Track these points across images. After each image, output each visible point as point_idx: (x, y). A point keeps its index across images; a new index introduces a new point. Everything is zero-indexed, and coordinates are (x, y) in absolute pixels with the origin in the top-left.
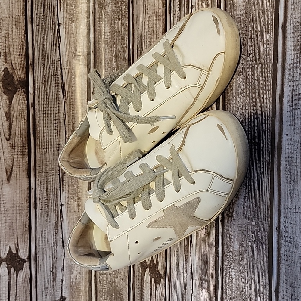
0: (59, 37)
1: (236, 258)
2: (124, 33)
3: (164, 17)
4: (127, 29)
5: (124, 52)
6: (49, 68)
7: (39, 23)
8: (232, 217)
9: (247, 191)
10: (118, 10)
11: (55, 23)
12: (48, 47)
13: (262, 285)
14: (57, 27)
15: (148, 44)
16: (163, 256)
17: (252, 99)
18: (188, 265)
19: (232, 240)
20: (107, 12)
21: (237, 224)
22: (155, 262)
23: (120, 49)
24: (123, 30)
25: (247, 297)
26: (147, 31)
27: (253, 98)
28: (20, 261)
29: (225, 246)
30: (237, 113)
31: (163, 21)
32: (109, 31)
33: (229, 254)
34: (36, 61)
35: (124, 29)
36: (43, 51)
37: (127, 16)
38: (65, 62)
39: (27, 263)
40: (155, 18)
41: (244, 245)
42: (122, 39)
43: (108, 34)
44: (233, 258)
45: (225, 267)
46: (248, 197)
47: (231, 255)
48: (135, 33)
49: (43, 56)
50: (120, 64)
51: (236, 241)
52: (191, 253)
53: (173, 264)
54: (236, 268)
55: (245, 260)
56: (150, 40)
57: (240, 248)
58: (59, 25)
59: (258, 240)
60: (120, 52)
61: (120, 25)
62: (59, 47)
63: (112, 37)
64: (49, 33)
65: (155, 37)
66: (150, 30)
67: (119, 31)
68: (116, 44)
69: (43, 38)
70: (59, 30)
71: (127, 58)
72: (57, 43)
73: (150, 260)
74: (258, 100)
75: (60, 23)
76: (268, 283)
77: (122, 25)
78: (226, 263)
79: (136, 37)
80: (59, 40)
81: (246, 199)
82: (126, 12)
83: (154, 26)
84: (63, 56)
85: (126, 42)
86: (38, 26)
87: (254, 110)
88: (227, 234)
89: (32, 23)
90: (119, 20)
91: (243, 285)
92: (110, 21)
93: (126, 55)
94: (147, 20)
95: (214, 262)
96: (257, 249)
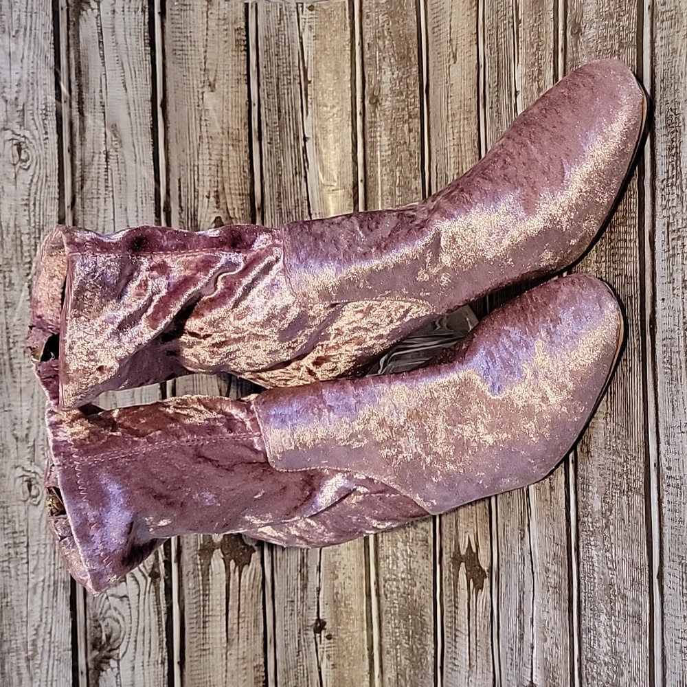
0: (306, 160)
1: (598, 525)
2: (415, 146)
3: (475, 113)
4: (418, 137)
5: (415, 178)
6: (289, 213)
7: (271, 139)
8: (588, 452)
9: (609, 405)
10: (403, 106)
11: (298, 138)
12: (288, 178)
13: (637, 569)
14: (302, 143)
15: (452, 160)
16: (486, 537)
17: (610, 244)
18: (524, 549)
19: (590, 494)
20: (385, 110)
21: (596, 464)
22: (474, 550)
23: (407, 173)
24: (412, 141)
25: (616, 593)
26: (451, 138)
27: (612, 242)
28: (244, 549)
29: (581, 505)
30: (589, 269)
31: (474, 120)
32: (387, 143)
33: (586, 519)
34: (267, 203)
35: (414, 137)
36: (279, 185)
37: (419, 114)
38: (316, 203)
39: (256, 553)
40: (462, 117)
41: (608, 500)
42: (411, 155)
43: (387, 148)
44: (593, 527)
45: (581, 544)
46: (610, 415)
47: (590, 520)
48: (433, 144)
49: (279, 193)
50: (408, 199)
51: (596, 495)
52: (529, 526)
53: (502, 550)
54: (598, 543)
55: (611, 527)
56: (456, 154)
57: (602, 507)
58: (305, 139)
59: (629, 489)
60: (407, 178)
61: (406, 131)
62: (306, 177)
63: (392, 153)
64: (289, 155)
65: (463, 148)
66: (456, 135)
67: (405, 143)
68: (400, 164)
69: (279, 163)
70: (305, 148)
71: (420, 188)
72: (301, 171)
73: (466, 546)
74: (619, 245)
75: (307, 136)
76: (647, 564)
77: (410, 131)
78: (583, 536)
79: (433, 150)
80: (306, 165)
81: (608, 419)
82: (417, 110)
83: (462, 130)
84: (312, 192)
85: (418, 160)
86: (270, 143)
87: (614, 263)
88: (583, 483)
89: (260, 139)
90: (404, 123)
91: (610, 572)
92: (390, 127)
93: (417, 183)
94: (450, 120)
95: (565, 537)
96: (629, 504)
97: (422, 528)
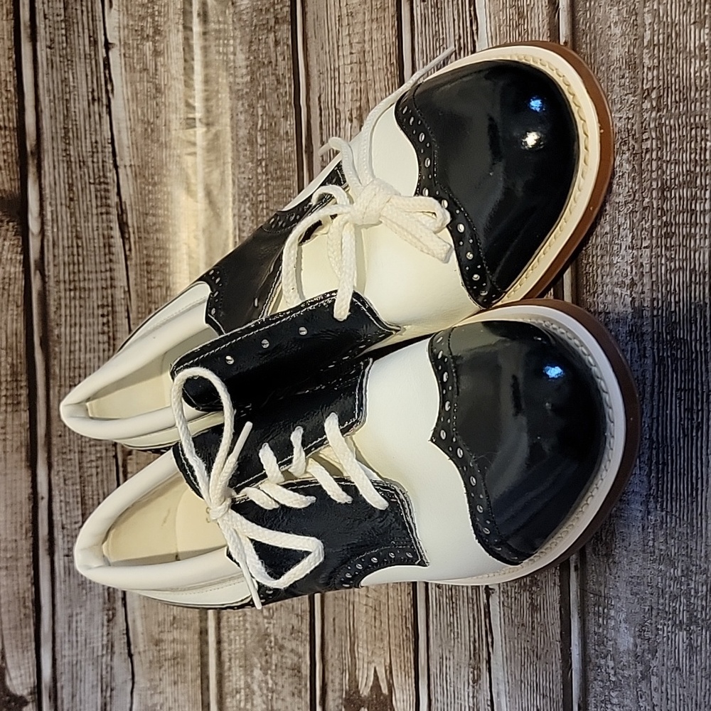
0: (109, 80)
1: (626, 673)
2: (284, 66)
3: (392, 10)
4: (288, 53)
5: (285, 117)
6: (82, 163)
7: (52, 41)
8: (608, 555)
9: (654, 481)
10: (267, 6)
11: (96, 42)
12: (80, 105)
14: (102, 52)
15: (349, 88)
16: (407, 674)
17: (660, 218)
18: (481, 697)
19: (612, 623)
20: (241, 13)
21: (624, 575)
22: (385, 691)
23: (274, 109)
24: (280, 59)
26: (347, 52)
27: (664, 213)
28: (9, 702)
29: (592, 639)
30: (615, 259)
31: (390, 21)
32: (244, 63)
33: (603, 662)
34: (47, 144)
35: (283, 53)
36: (66, 117)
37: (289, 18)
38: (126, 149)
39: (30, 706)
40: (367, 17)
41: (648, 635)
42: (278, 82)
43: (244, 71)
44: (615, 675)
45: (592, 701)
46: (656, 498)
47: (611, 664)
48: (313, 62)
49: (66, 130)
50: (275, 149)
51: (623, 625)
52: (489, 662)
53: (437, 695)
54: (627, 702)
55: (654, 679)
56: (355, 76)
57: (636, 646)
58: (108, 46)
59: (692, 620)
60: (273, 117)
61: (272, 44)
62: (109, 106)
63: (252, 80)
64: (81, 68)
65: (369, 68)
66: (357, 48)
67: (271, 62)
68: (262, 96)
69: (65, 81)
70: (107, 60)
71: (292, 132)
72: (102, 96)
73: (371, 684)
74: (680, 219)
75: (110, 41)
77: (277, 43)
78: (596, 687)
79: (314, 72)
80: (109, 88)
81: (652, 505)
82: (287, 9)
83: (367, 38)
84: (119, 132)
85: (289, 88)
86: (50, 48)
87: (667, 249)
88: (597, 604)
89: (33, 39)
90: (269, 31)
92: (248, 38)
93: (288, 126)
94: (345, 22)
95: (560, 686)
96: (690, 645)
97: (292, 651)
